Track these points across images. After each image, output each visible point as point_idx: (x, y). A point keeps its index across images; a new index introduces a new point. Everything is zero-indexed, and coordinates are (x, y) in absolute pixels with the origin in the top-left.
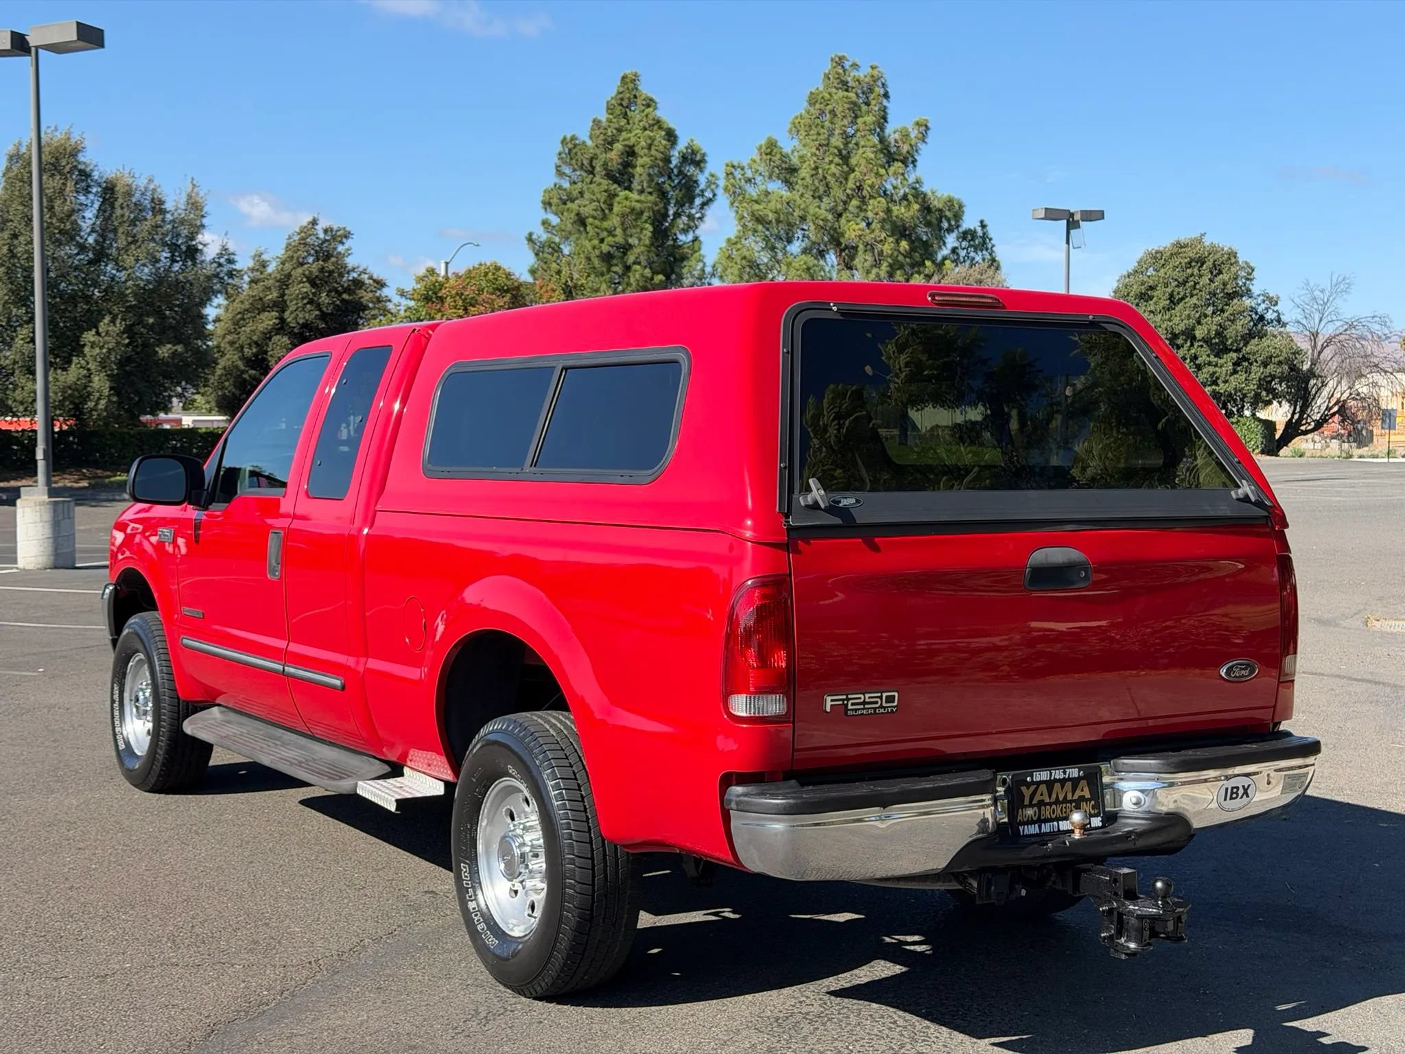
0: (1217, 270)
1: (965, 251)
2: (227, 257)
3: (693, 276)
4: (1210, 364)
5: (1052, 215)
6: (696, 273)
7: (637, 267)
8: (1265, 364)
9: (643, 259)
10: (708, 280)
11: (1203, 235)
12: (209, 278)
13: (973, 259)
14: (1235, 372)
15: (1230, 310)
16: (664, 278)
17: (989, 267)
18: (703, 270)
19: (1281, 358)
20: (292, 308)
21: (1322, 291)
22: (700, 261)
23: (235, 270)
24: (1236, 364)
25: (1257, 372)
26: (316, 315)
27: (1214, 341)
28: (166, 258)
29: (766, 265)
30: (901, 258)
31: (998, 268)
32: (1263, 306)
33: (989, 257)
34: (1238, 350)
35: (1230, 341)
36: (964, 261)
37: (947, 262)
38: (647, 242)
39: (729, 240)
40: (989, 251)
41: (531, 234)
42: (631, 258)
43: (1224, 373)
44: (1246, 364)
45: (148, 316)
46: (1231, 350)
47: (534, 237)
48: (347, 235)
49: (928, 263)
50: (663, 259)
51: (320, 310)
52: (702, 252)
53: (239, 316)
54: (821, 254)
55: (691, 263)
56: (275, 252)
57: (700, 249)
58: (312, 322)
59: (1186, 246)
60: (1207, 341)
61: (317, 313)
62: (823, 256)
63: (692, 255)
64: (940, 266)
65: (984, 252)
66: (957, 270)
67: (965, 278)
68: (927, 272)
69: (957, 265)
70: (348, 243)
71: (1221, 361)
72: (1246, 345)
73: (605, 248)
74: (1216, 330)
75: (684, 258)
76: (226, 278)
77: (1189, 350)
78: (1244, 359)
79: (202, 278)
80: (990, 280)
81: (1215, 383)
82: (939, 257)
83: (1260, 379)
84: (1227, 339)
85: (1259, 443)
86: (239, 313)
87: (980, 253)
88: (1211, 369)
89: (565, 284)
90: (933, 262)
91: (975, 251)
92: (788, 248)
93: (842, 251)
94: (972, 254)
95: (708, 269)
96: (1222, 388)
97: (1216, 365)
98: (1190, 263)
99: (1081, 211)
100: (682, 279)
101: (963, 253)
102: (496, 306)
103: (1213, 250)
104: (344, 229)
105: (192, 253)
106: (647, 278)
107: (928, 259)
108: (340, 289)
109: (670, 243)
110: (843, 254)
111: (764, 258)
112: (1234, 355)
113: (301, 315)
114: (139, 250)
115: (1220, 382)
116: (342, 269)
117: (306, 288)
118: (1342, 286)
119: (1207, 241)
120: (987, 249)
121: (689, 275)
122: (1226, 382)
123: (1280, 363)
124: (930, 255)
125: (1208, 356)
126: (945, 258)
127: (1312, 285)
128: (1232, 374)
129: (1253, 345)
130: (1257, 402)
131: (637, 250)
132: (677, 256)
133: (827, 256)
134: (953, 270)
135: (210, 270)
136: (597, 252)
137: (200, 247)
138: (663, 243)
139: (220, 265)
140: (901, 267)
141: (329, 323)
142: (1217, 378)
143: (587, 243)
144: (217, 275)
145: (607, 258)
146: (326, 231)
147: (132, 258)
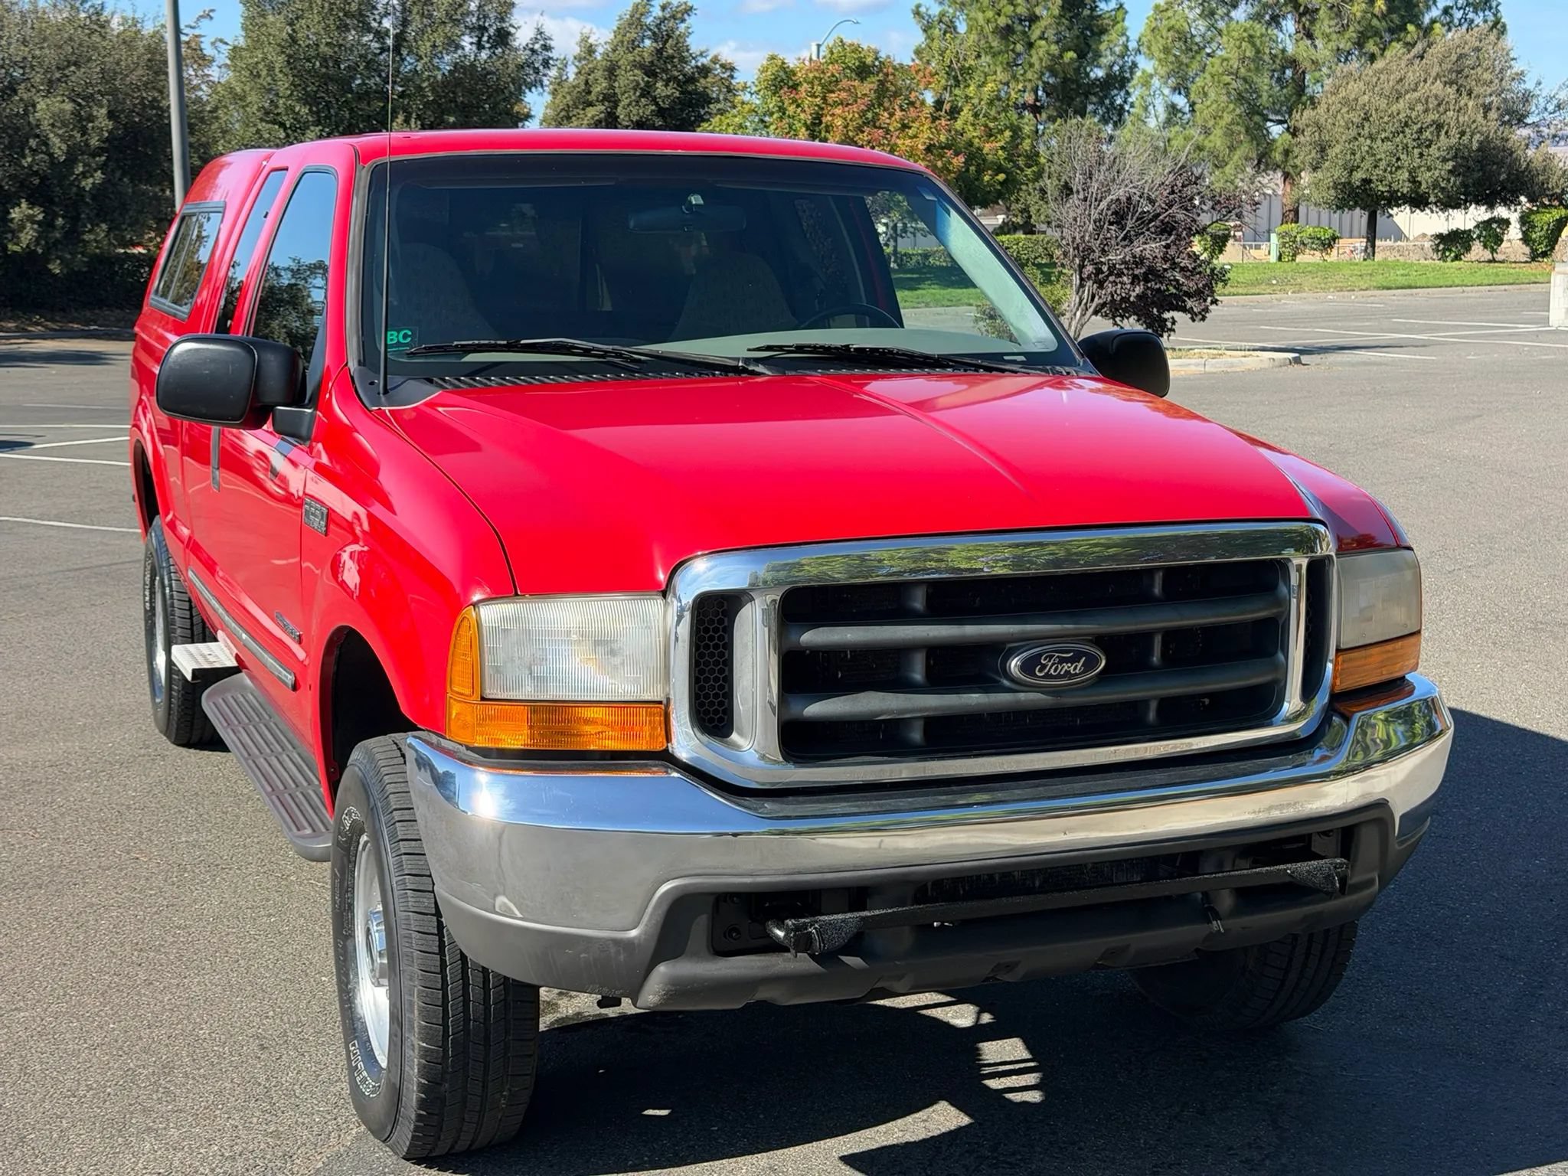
1: (1462, 12)
2: (543, 44)
3: (1113, 53)
6: (1117, 50)
7: (1043, 42)
9: (1050, 34)
10: (1132, 57)
12: (520, 67)
13: (1472, 21)
16: (1075, 55)
17: (1491, 29)
18: (1126, 47)
20: (625, 102)
22: (1123, 34)
23: (551, 58)
26: (652, 111)
28: (471, 43)
29: (1203, 36)
30: (1375, 22)
31: (1503, 31)
33: (1493, 18)
36: (1460, 25)
37: (1437, 26)
38: (1056, 12)
39: (1157, 7)
40: (1493, 10)
41: (918, 6)
42: (1035, 34)
45: (449, 115)
47: (923, 10)
48: (689, 10)
49: (1411, 28)
50: (1077, 33)
51: (657, 104)
52: (1126, 23)
53: (563, 113)
54: (1275, 20)
55: (1111, 38)
56: (603, 37)
57: (1123, 20)
58: (647, 120)
61: (653, 107)
62: (1278, 25)
63: (1113, 26)
64: (1427, 31)
65: (1487, 13)
66: (1450, 35)
67: (1459, 46)
68: (1409, 39)
69: (1449, 30)
70: (690, 20)
73: (1002, 21)
75: (1103, 31)
76: (541, 68)
79: (512, 66)
80: (1491, 47)
82: (1427, 20)
86: (563, 109)
87: (1481, 14)
89: (949, 67)
90: (1419, 26)
91: (1476, 12)
92: (1233, 14)
93: (1301, 15)
94: (1471, 15)
95: (1132, 45)
100: (1100, 56)
101: (1458, 14)
102: (859, 95)
104: (685, 3)
105: (503, 37)
106: (1053, 56)
107: (1411, 22)
108: (681, 77)
109: (1086, 12)
110: (1304, 19)
111: (1200, 27)
113: (635, 112)
114: (435, 35)
116: (682, 54)
117: (640, 76)
120: (1490, 8)
121: (1108, 52)
124: (1415, 19)
126: (1433, 21)
131: (1043, 23)
132: (1095, 29)
133: (1283, 23)
134: (1444, 36)
135: (523, 56)
136: (992, 26)
137: (512, 30)
138: (1079, 14)
139: (533, 51)
140: (1377, 33)
141: (669, 120)
143: (980, 16)
144: (530, 65)
145: (1006, 32)
146: (663, 8)
147: (428, 44)
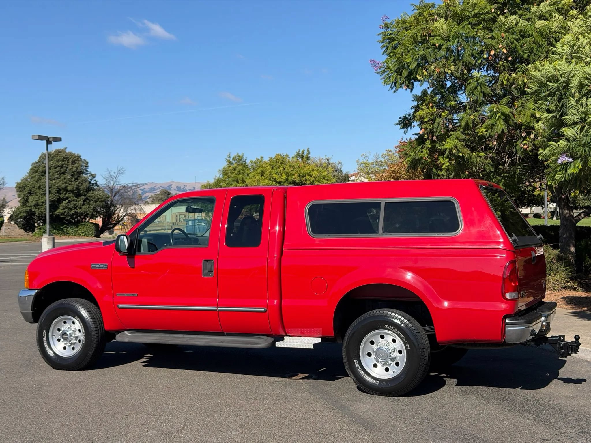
0: (73, 162)
4: (74, 200)
5: (41, 138)
8: (96, 202)
11: (66, 148)
14: (84, 204)
15: (80, 179)
19: (102, 199)
21: (115, 173)
24: (84, 201)
25: (93, 205)
27: (75, 191)
32: (90, 178)
34: (85, 195)
35: (82, 192)
43: (80, 204)
44: (88, 201)
46: (81, 195)
59: (60, 152)
60: (72, 191)
71: (78, 200)
72: (88, 193)
74: (76, 187)
77: (65, 195)
78: (87, 199)
81: (75, 208)
83: (94, 207)
84: (80, 191)
85: (93, 233)
88: (75, 203)
96: (79, 210)
97: (76, 201)
98: (63, 159)
99: (53, 137)
103: (71, 154)
112: (83, 197)
115: (77, 208)
118: (121, 172)
119: (68, 151)
122: (80, 208)
123: (102, 201)
125: (73, 197)
127: (109, 170)
128: (83, 205)
129: (90, 194)
130: (93, 217)
142: (77, 206)
